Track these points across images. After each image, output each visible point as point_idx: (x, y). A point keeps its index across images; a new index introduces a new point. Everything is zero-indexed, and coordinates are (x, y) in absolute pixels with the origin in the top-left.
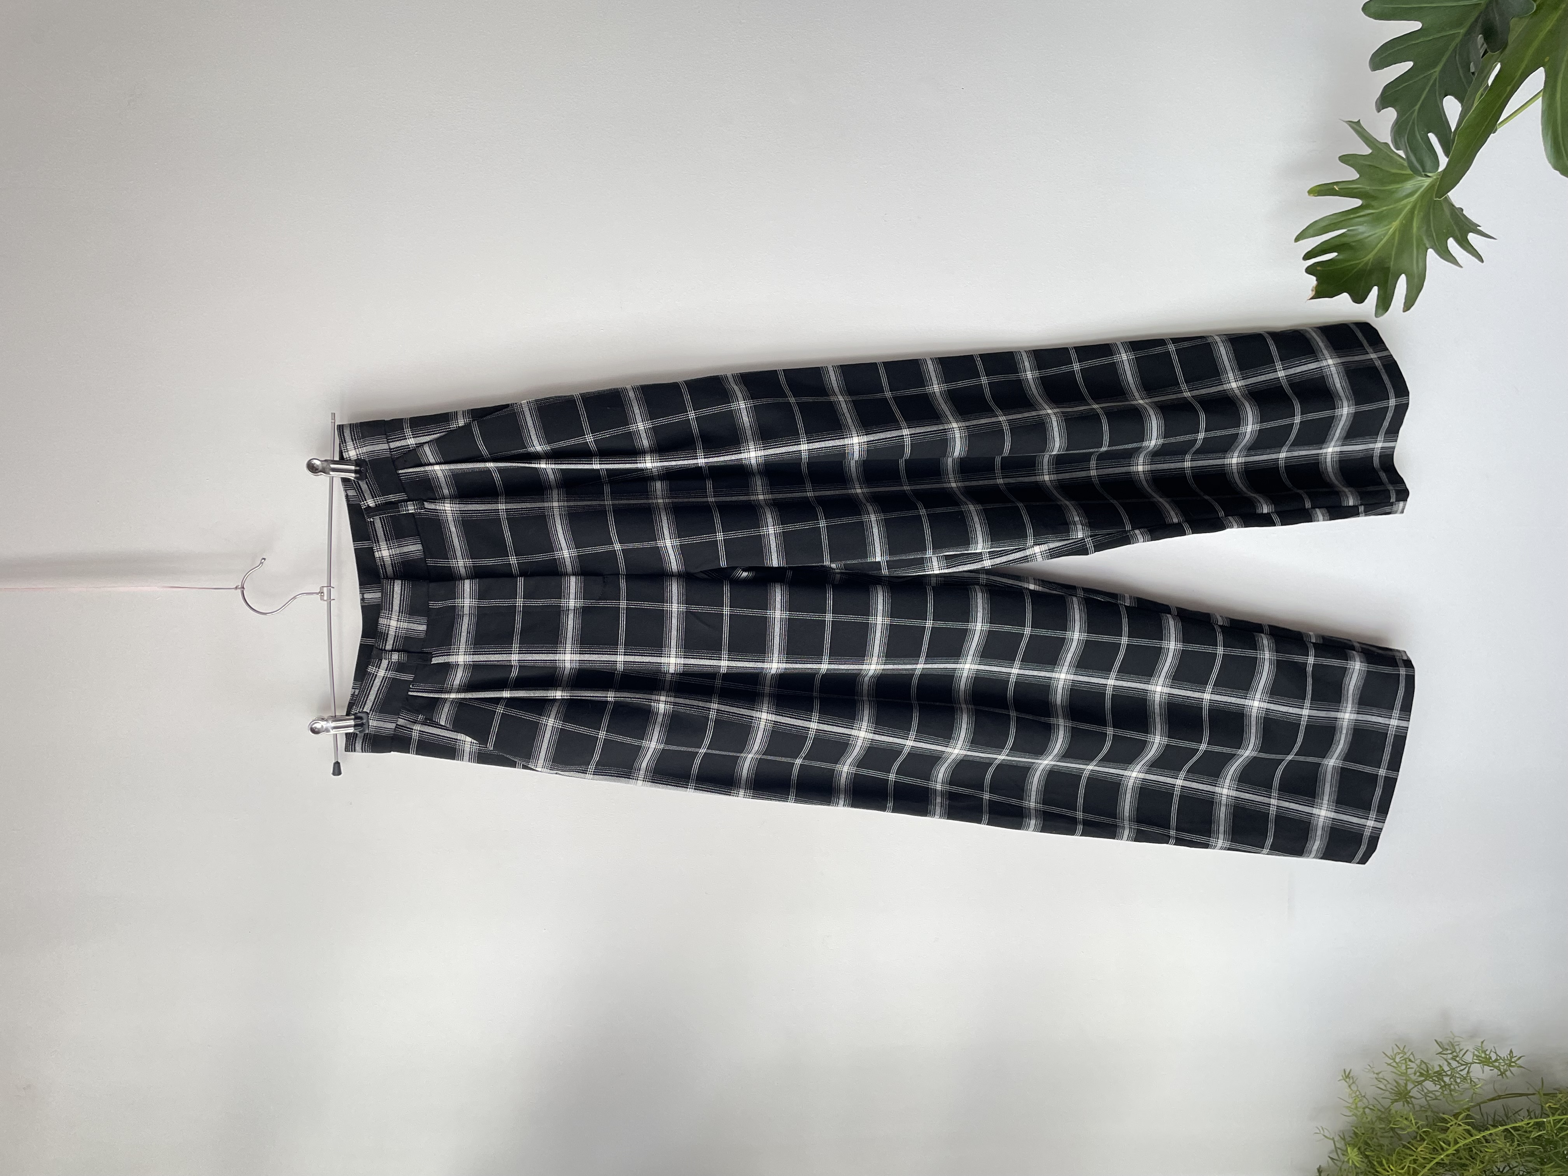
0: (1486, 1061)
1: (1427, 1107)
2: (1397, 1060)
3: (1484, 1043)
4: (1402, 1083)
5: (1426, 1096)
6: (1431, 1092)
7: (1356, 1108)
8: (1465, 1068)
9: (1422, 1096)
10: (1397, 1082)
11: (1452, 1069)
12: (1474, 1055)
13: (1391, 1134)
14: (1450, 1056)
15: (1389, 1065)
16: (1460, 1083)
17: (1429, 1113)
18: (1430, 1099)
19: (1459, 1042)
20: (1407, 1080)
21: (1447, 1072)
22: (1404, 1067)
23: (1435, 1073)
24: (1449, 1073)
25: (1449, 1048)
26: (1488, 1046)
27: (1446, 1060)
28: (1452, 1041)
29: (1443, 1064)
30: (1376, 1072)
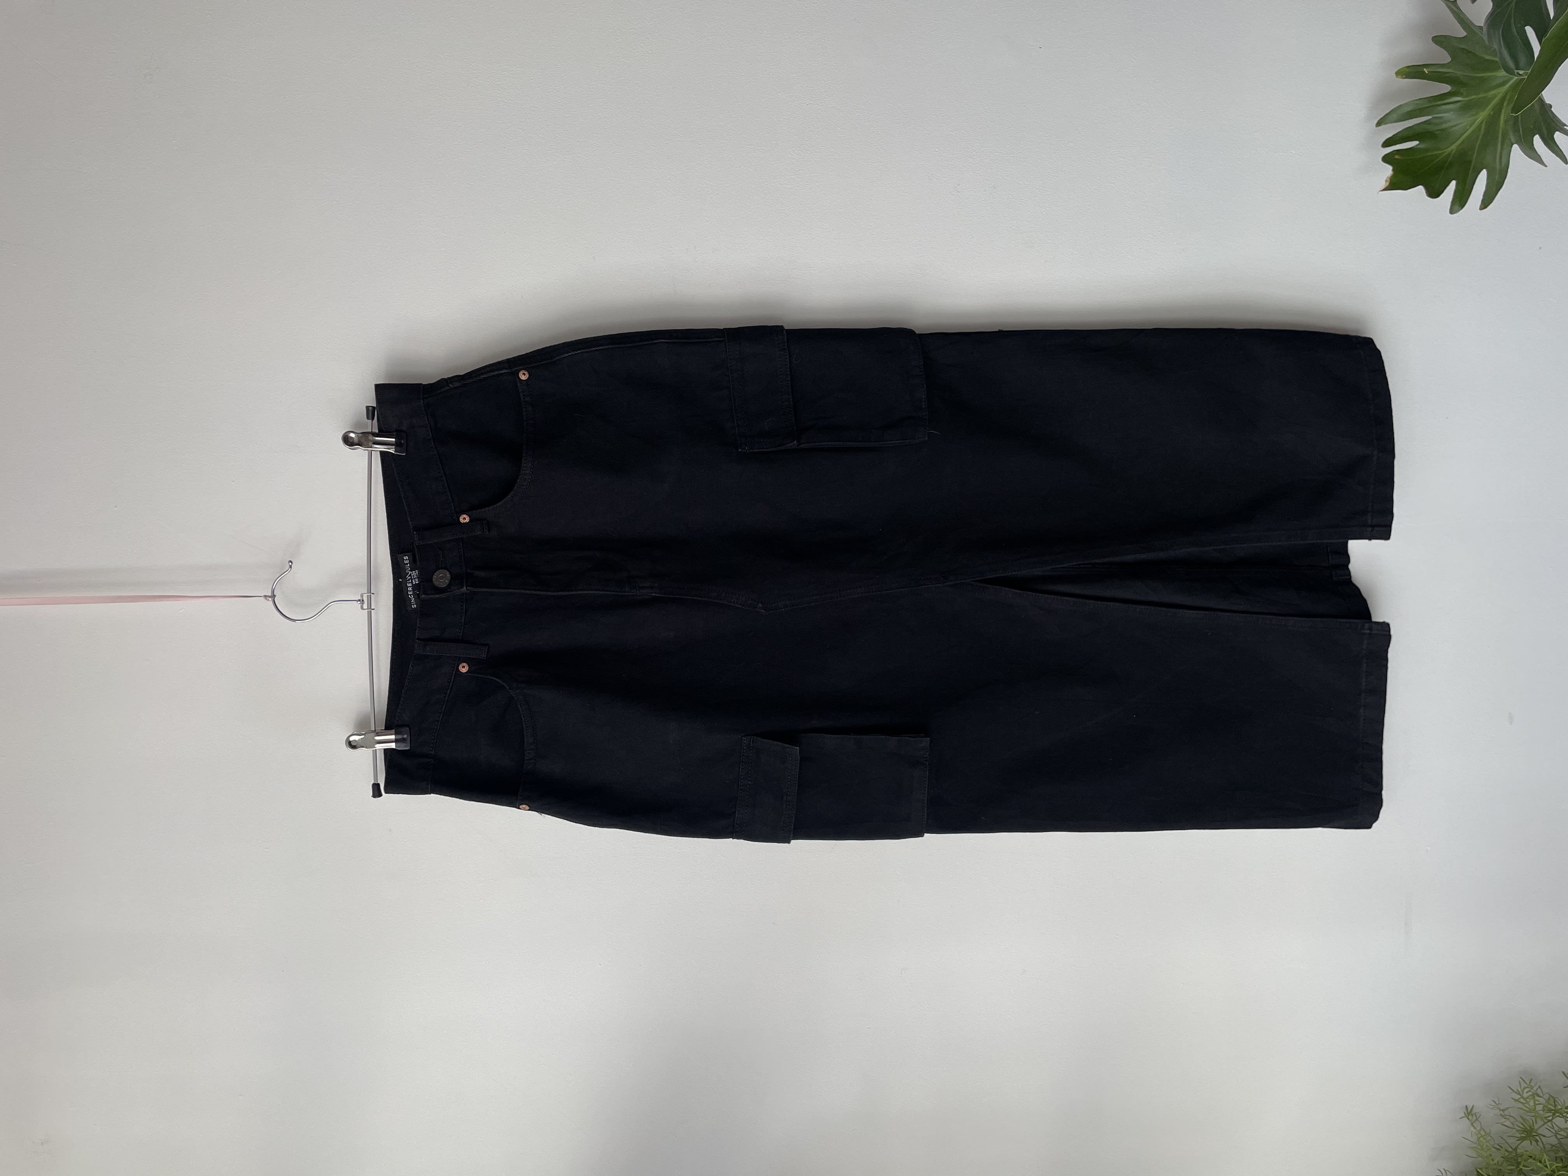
1: (1559, 1146)
2: (1525, 1095)
4: (1530, 1120)
5: (1556, 1133)
6: (1563, 1129)
7: (1481, 1148)
9: (1552, 1134)
10: (1524, 1119)
15: (1516, 1100)
17: (1561, 1154)
18: (1562, 1137)
20: (1535, 1117)
22: (1532, 1103)
30: (1502, 1108)
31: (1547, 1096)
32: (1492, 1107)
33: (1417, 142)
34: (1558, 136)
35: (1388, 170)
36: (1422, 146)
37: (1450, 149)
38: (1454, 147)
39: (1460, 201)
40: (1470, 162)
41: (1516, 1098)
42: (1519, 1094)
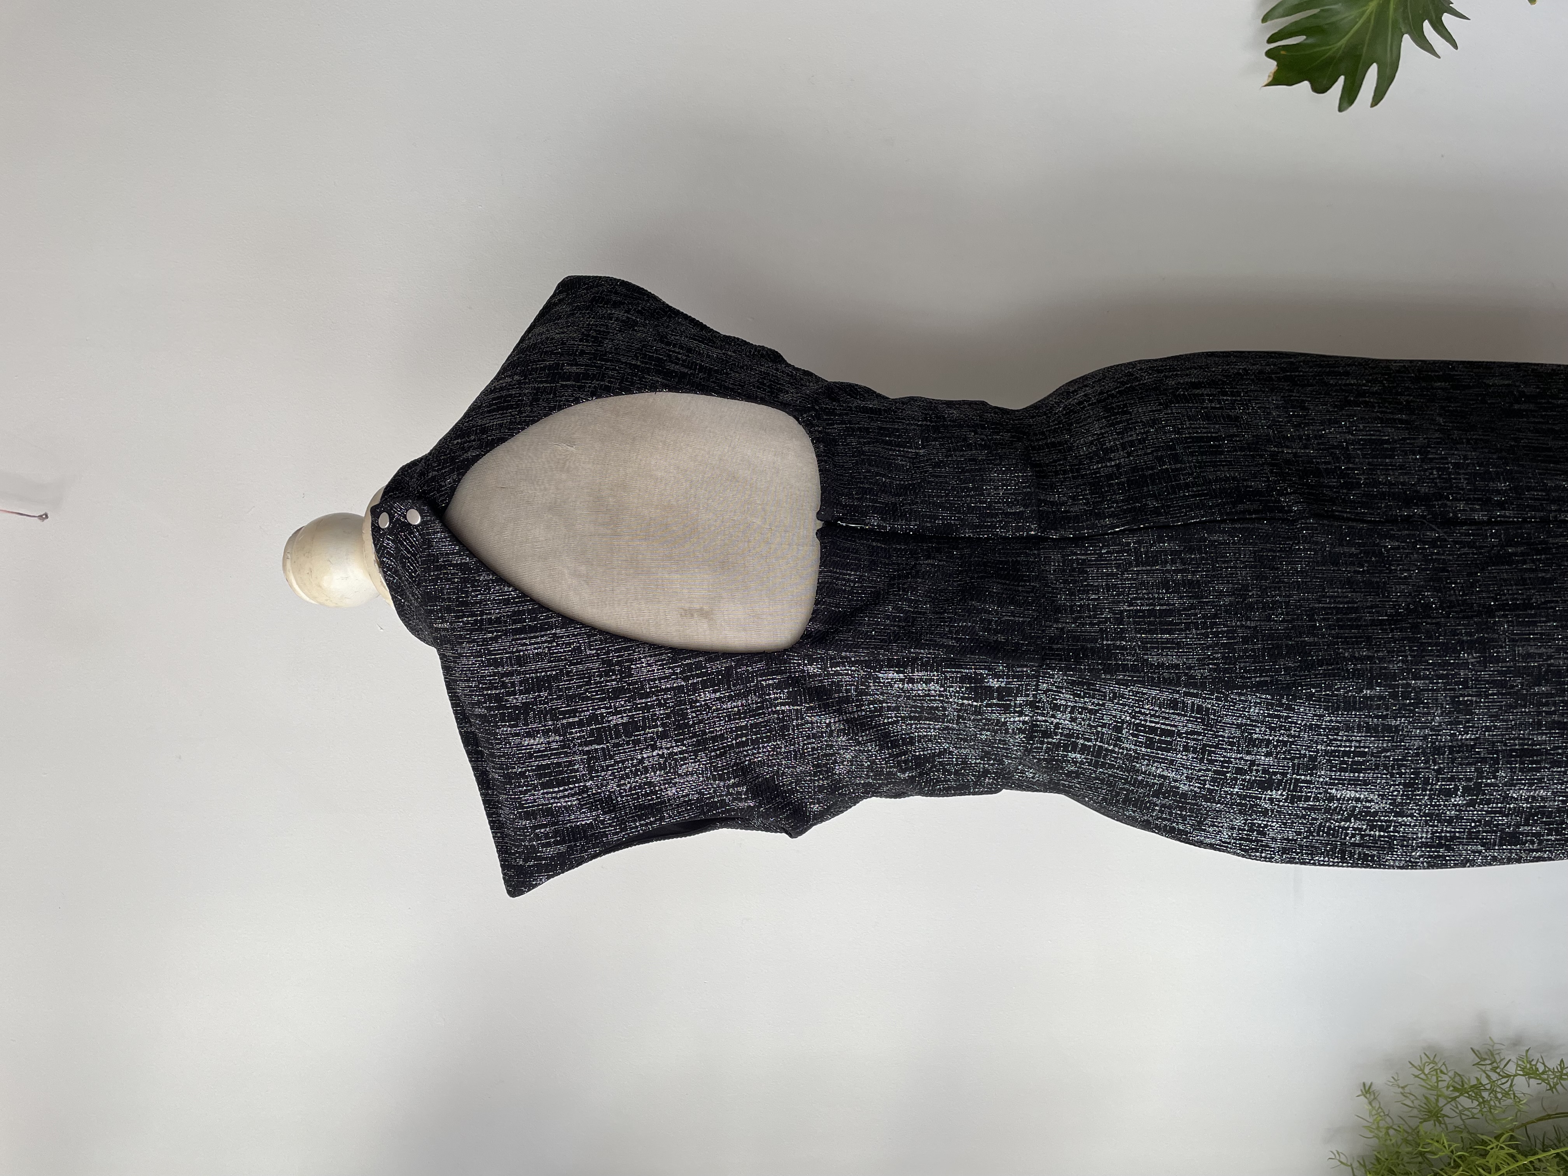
0: (1530, 1072)
1: (1463, 1127)
2: (1427, 1071)
3: (1529, 1052)
4: (1433, 1099)
5: (1461, 1114)
6: (1468, 1109)
7: (1378, 1128)
8: (1507, 1081)
9: (1457, 1115)
10: (1426, 1098)
11: (1492, 1082)
12: (1518, 1065)
13: (1420, 1159)
14: (1489, 1067)
15: (1416, 1076)
16: (1501, 1099)
17: (1464, 1135)
18: (1467, 1117)
19: (1499, 1050)
20: (1438, 1096)
21: (1486, 1086)
22: (1434, 1079)
23: (1472, 1087)
24: (1488, 1087)
25: (1486, 1057)
26: (1535, 1056)
27: (1484, 1072)
28: (1491, 1048)
29: (1481, 1075)
30: (1402, 1085)
31: (1451, 1074)
32: (1391, 1084)
33: (1305, 37)
34: (1447, 18)
35: (1272, 65)
36: (1309, 41)
37: (1339, 44)
38: (1344, 41)
39: (1349, 97)
40: (1360, 56)
41: (1417, 1074)
42: (1421, 1070)
